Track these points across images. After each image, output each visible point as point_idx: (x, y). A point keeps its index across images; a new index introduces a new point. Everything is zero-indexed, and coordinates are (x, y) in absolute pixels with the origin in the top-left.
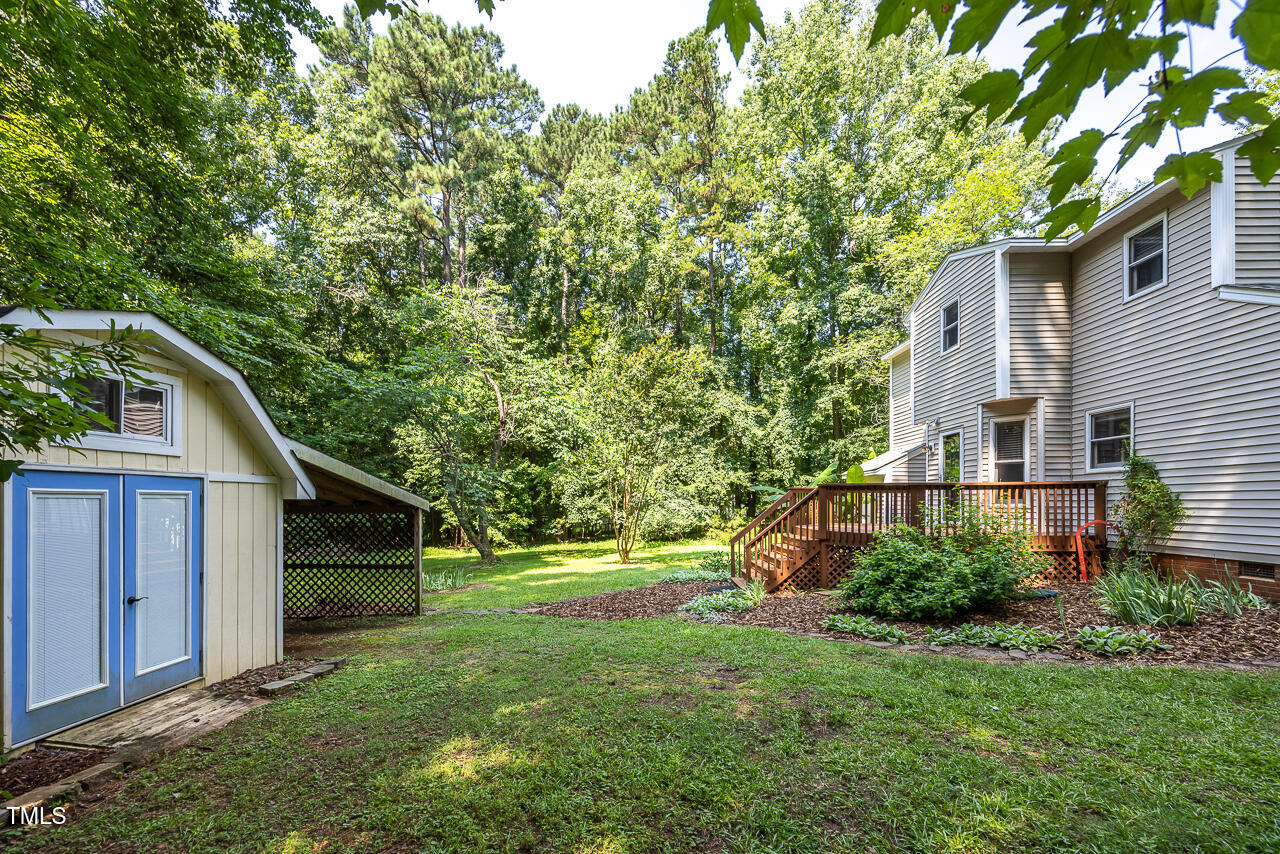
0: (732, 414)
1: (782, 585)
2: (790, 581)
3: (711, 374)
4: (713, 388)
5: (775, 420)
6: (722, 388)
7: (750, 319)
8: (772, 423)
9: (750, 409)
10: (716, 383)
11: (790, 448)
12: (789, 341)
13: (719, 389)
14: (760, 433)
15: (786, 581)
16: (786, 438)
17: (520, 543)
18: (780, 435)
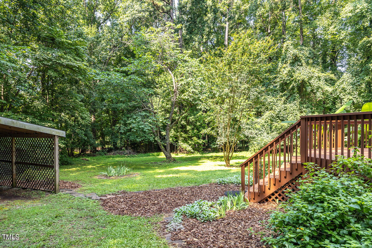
0: (310, 79)
1: (270, 197)
2: (276, 195)
3: (296, 56)
4: (298, 65)
5: (341, 81)
6: (304, 64)
7: (322, 21)
8: (338, 83)
9: (322, 75)
10: (300, 62)
11: (351, 97)
12: (350, 29)
13: (302, 65)
14: (330, 89)
15: (273, 194)
16: (348, 91)
17: (199, 151)
18: (344, 90)
